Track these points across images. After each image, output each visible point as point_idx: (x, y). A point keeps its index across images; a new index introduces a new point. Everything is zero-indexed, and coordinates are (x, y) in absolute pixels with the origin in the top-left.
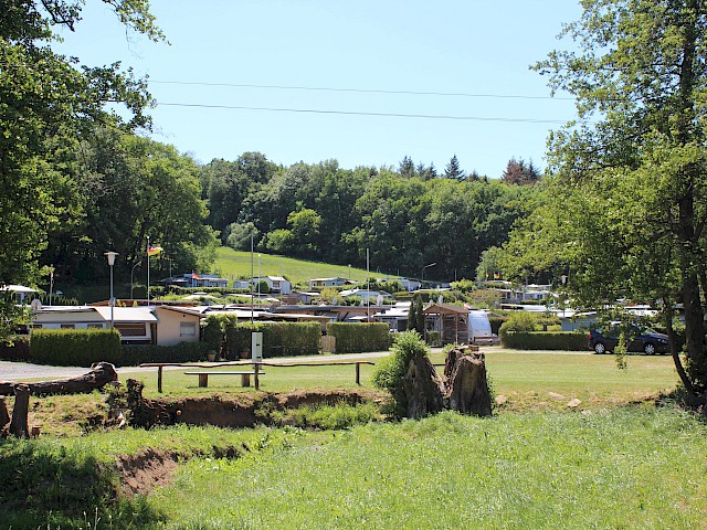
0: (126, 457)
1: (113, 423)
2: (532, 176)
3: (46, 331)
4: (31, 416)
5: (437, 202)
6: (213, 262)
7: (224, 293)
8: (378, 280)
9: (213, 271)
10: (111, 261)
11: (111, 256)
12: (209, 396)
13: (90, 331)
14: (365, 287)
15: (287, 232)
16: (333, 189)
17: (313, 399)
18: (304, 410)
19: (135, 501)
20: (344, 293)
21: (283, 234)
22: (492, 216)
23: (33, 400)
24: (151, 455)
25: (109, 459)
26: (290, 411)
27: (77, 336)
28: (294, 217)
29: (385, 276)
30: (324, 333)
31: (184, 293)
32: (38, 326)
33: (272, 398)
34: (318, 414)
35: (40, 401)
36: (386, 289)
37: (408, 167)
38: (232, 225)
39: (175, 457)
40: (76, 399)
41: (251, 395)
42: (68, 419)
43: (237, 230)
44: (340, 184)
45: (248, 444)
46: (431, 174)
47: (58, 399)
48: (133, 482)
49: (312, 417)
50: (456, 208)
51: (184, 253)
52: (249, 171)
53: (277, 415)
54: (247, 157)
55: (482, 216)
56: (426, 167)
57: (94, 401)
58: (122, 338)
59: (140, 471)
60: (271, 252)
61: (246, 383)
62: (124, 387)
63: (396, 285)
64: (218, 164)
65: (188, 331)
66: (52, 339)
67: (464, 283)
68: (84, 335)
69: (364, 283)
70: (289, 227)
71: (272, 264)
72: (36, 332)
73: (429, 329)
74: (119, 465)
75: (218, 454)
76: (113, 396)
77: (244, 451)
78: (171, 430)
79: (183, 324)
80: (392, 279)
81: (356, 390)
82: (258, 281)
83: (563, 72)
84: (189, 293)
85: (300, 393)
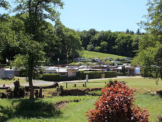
0: (57, 102)
1: (56, 95)
3: (46, 74)
4: (43, 93)
5: (134, 40)
6: (83, 54)
7: (85, 62)
8: (120, 58)
9: (83, 57)
10: (58, 60)
11: (58, 59)
12: (76, 89)
13: (55, 74)
14: (117, 60)
15: (100, 47)
16: (110, 37)
17: (96, 89)
18: (94, 91)
19: (58, 110)
20: (112, 62)
21: (99, 47)
23: (43, 90)
24: (62, 102)
25: (54, 103)
26: (92, 92)
27: (52, 75)
28: (102, 43)
30: (103, 74)
31: (76, 62)
32: (45, 73)
33: (88, 89)
34: (97, 92)
35: (44, 90)
36: (122, 60)
37: (128, 31)
38: (88, 45)
39: (66, 102)
40: (51, 89)
41: (84, 88)
42: (49, 93)
43: (89, 46)
44: (112, 36)
45: (81, 99)
46: (133, 33)
47: (47, 89)
48: (58, 107)
49: (96, 93)
51: (77, 53)
52: (92, 33)
53: (89, 92)
54: (91, 30)
56: (132, 31)
57: (54, 90)
58: (61, 76)
59: (60, 105)
60: (96, 51)
61: (84, 86)
62: (60, 87)
63: (124, 59)
64: (84, 31)
65: (74, 74)
66: (47, 76)
68: (53, 75)
69: (117, 59)
70: (100, 46)
71: (96, 54)
72: (44, 74)
73: (126, 72)
74: (56, 104)
75: (75, 101)
76: (58, 89)
77: (80, 100)
78: (66, 97)
79: (73, 72)
82: (93, 59)
83: (143, 25)
84: (77, 62)
85: (94, 88)
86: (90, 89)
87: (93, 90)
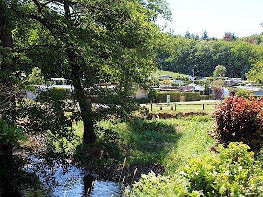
2: (234, 38)
5: (200, 48)
8: (181, 76)
12: (164, 112)
18: (190, 117)
20: (171, 81)
22: (219, 54)
26: (186, 117)
29: (183, 75)
33: (181, 113)
36: (184, 80)
37: (188, 35)
41: (174, 112)
46: (197, 38)
50: (206, 50)
55: (215, 53)
61: (172, 109)
63: (187, 78)
67: (211, 78)
69: (176, 77)
73: (211, 94)
79: (142, 92)
80: (185, 76)
81: (204, 112)
85: (188, 112)
86: (184, 114)
87: (187, 114)
